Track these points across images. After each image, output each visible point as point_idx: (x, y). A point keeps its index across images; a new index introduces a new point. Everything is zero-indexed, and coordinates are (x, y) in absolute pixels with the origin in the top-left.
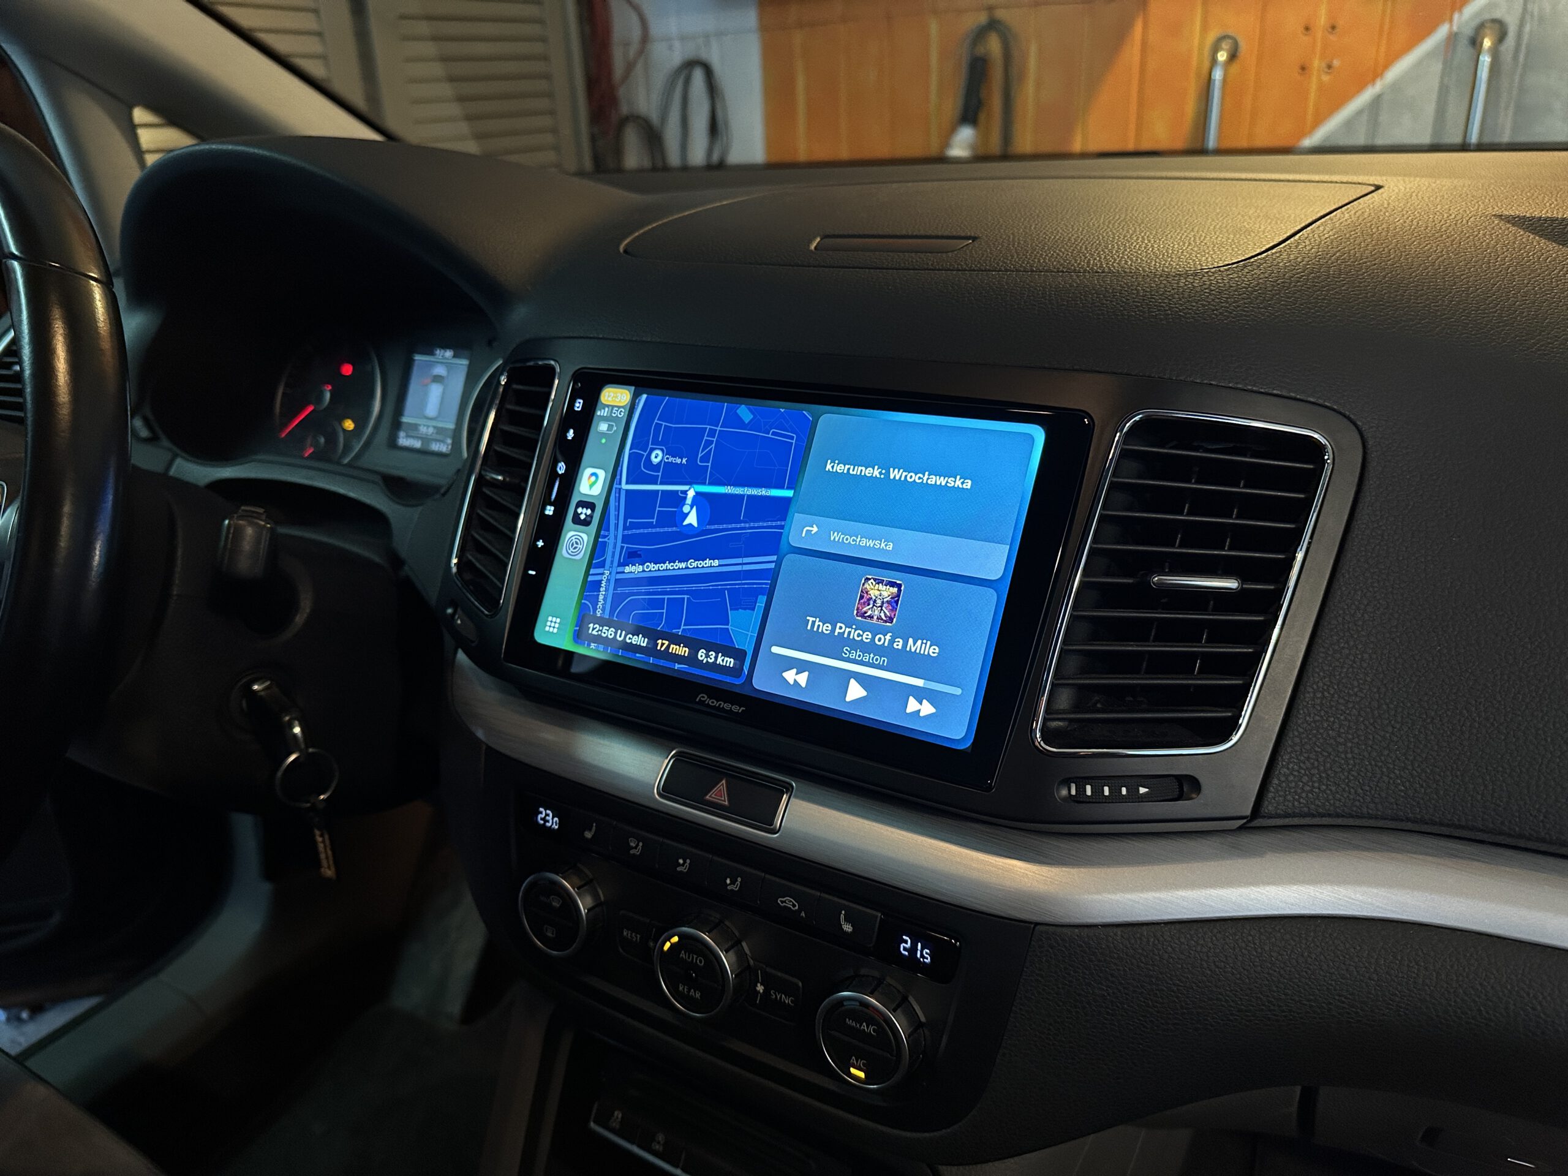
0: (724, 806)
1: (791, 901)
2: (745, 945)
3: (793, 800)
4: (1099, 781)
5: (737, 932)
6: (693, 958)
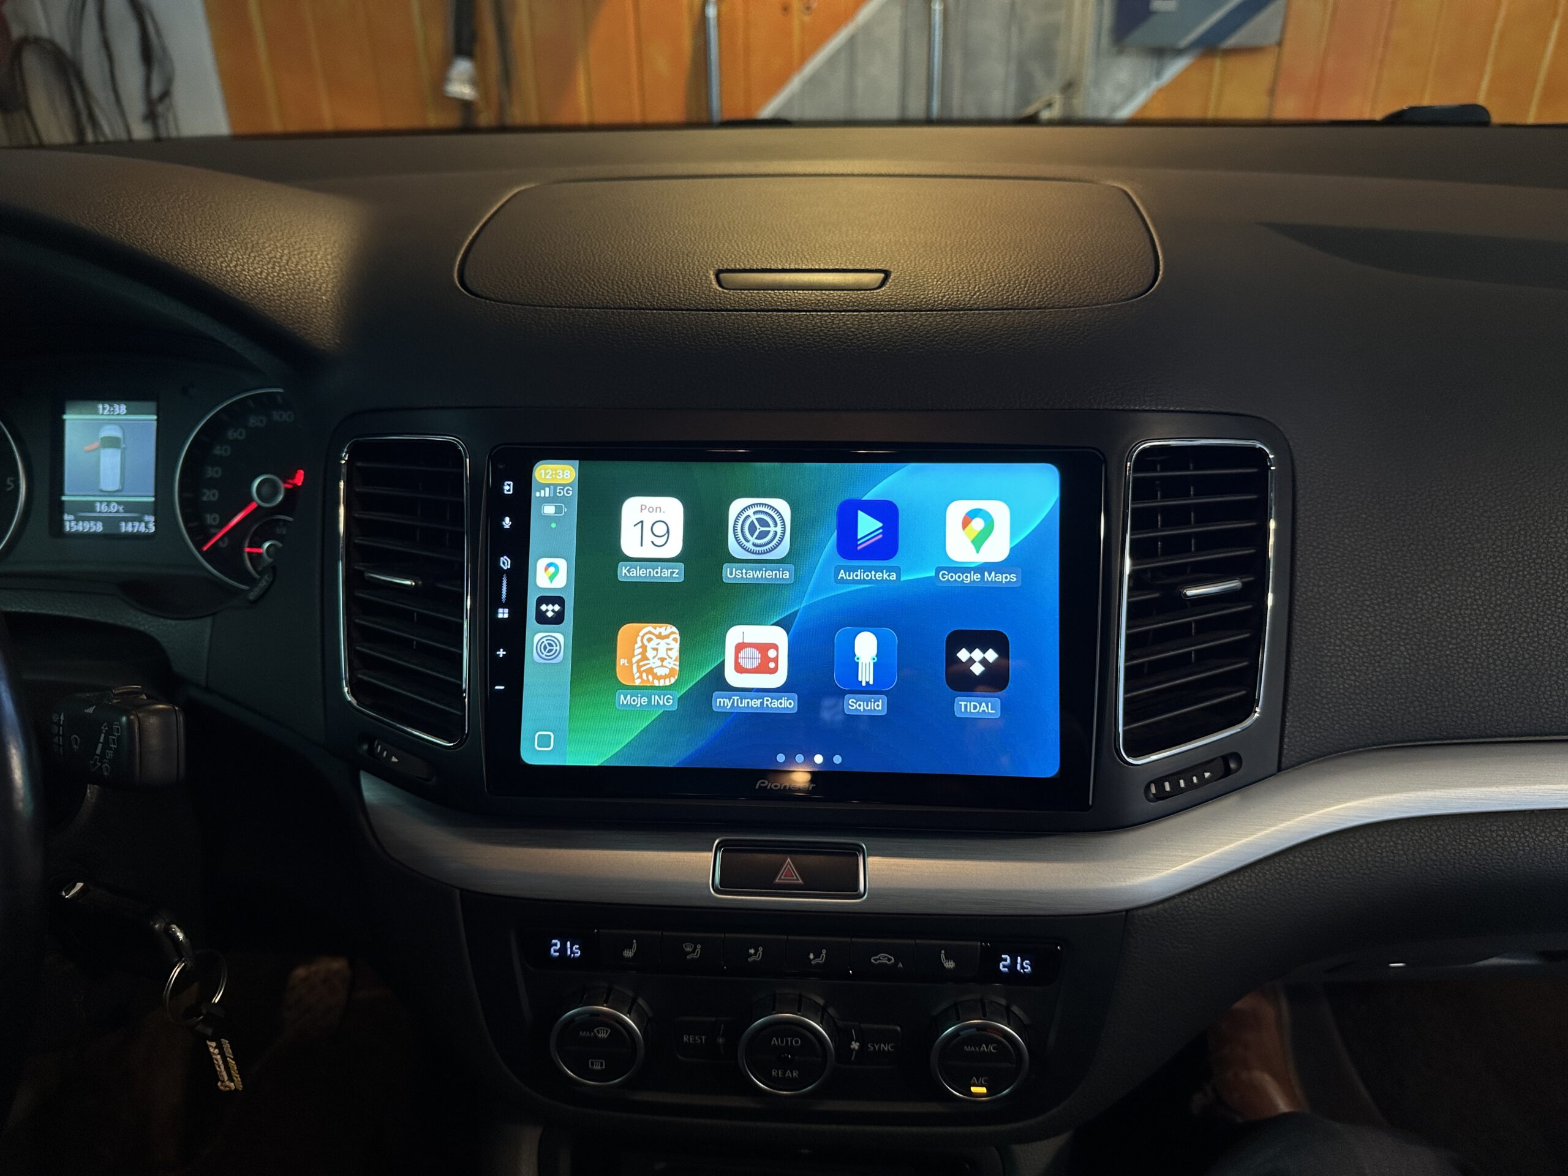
0: (799, 885)
1: (885, 957)
2: (831, 1011)
3: (870, 860)
4: (1173, 777)
5: (821, 1002)
6: (787, 1041)
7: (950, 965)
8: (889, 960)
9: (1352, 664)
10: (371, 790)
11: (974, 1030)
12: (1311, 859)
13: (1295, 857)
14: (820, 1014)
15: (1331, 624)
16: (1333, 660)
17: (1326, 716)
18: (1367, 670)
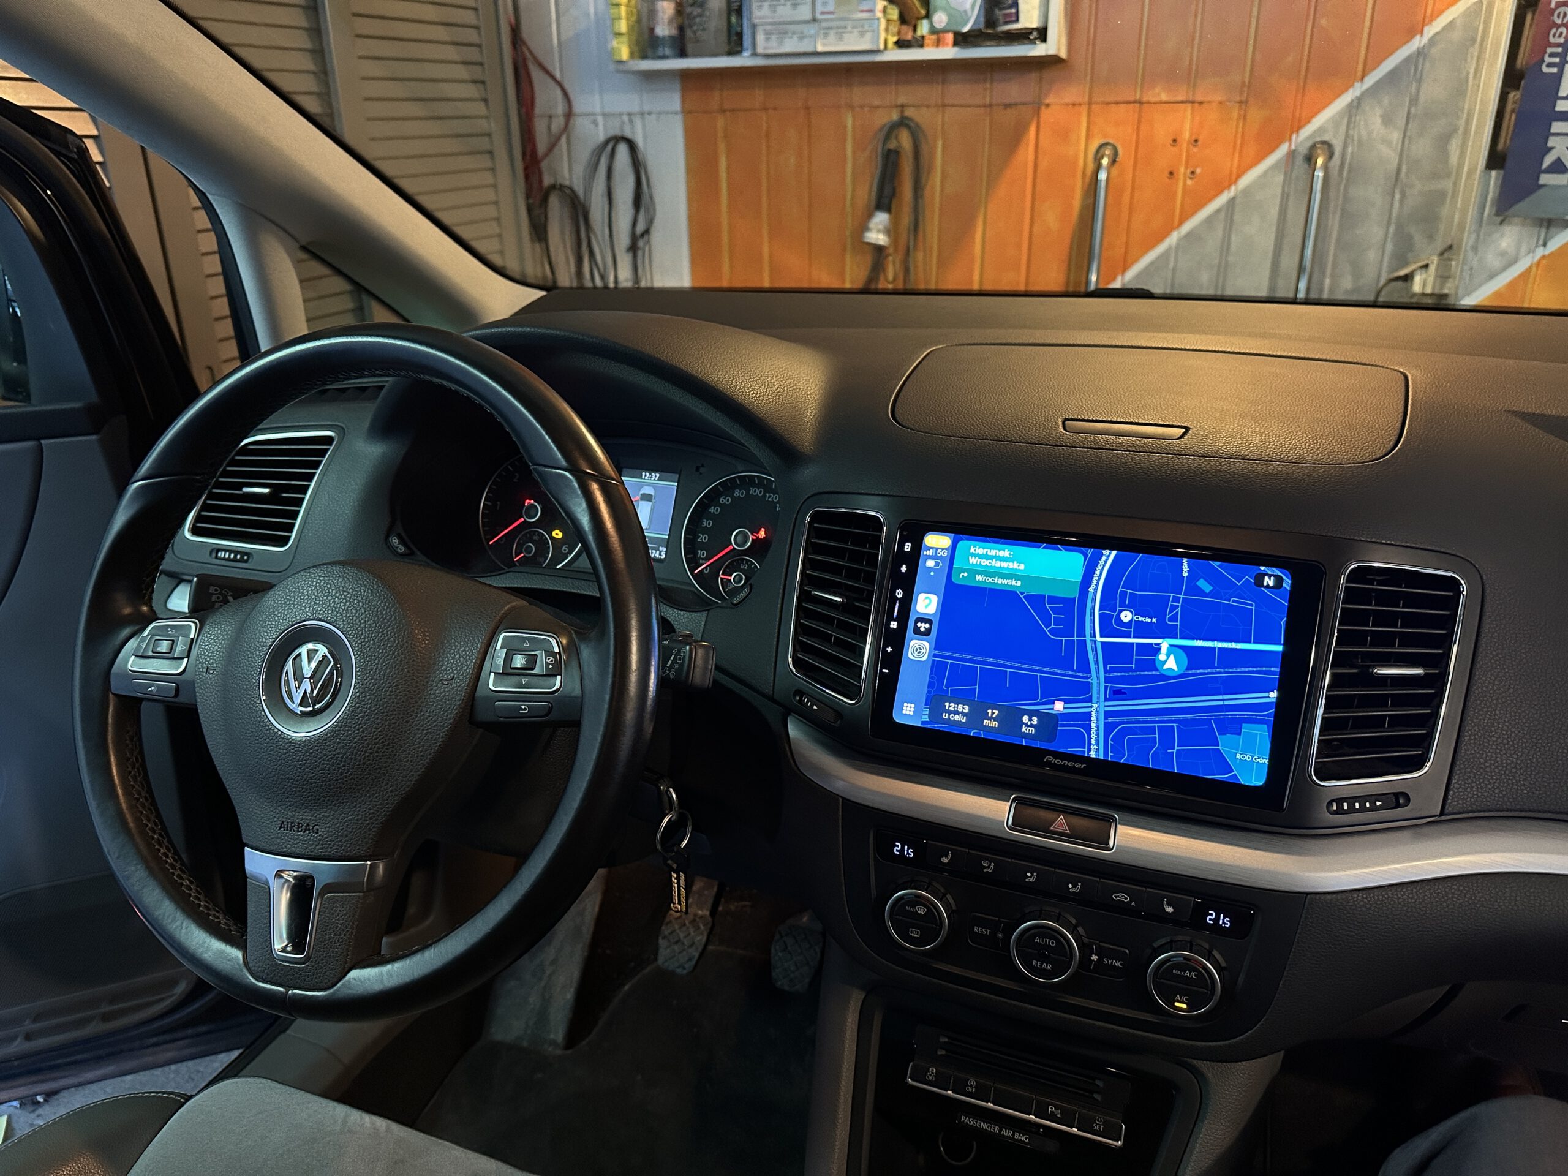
0: (1067, 833)
1: (1123, 896)
2: (1080, 929)
3: (1119, 826)
4: (1351, 800)
5: (1074, 921)
6: (1046, 941)
7: (1170, 910)
8: (1126, 899)
9: (1516, 746)
10: (794, 731)
11: (1182, 959)
12: (1467, 889)
13: (1453, 885)
14: (1072, 929)
15: (1501, 714)
16: (1499, 741)
17: (1488, 781)
18: (1529, 752)
